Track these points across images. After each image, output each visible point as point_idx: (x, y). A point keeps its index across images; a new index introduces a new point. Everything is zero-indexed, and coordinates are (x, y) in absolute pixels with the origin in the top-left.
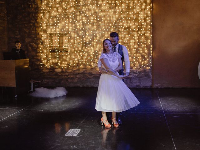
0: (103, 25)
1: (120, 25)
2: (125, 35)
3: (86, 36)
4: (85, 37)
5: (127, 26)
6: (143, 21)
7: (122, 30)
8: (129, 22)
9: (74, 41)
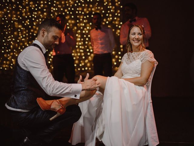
0: (55, 11)
1: (78, 11)
2: (85, 24)
3: (34, 27)
4: (32, 28)
5: (88, 12)
6: (110, 4)
7: (82, 17)
8: (91, 6)
9: (18, 34)
